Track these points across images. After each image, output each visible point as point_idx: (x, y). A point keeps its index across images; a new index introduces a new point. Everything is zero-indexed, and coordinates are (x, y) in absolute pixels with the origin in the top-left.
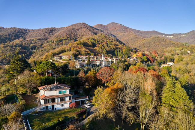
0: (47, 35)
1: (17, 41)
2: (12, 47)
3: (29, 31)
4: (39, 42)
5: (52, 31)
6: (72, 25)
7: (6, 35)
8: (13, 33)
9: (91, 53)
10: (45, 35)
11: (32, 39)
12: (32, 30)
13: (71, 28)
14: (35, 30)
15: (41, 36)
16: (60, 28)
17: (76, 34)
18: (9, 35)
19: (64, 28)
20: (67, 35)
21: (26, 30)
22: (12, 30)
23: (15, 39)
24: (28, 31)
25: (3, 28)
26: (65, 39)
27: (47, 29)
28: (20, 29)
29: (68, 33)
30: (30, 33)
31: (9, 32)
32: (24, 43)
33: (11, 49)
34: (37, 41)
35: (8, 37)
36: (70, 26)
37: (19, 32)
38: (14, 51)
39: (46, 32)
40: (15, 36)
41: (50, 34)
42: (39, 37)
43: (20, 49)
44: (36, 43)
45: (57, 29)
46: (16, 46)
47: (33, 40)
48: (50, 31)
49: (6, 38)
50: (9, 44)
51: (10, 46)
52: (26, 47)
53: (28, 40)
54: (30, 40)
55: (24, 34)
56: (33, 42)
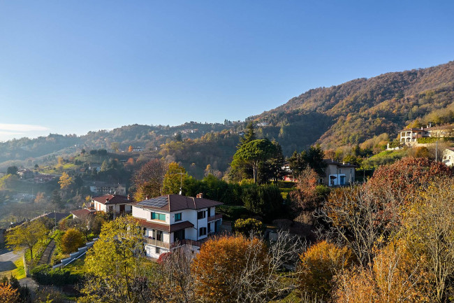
1: (384, 105)
2: (366, 119)
3: (422, 74)
4: (439, 97)
7: (366, 95)
8: (381, 88)
11: (421, 93)
12: (432, 70)
14: (439, 67)
18: (372, 92)
21: (413, 73)
22: (380, 81)
23: (382, 101)
24: (419, 74)
25: (366, 79)
28: (400, 74)
30: (422, 80)
31: (373, 86)
32: (397, 105)
33: (362, 125)
34: (436, 96)
35: (369, 97)
37: (394, 82)
38: (367, 127)
40: (383, 94)
42: (444, 85)
43: (383, 122)
44: (430, 101)
46: (374, 117)
47: (424, 95)
49: (365, 101)
50: (362, 114)
51: (362, 118)
52: (400, 115)
53: (412, 97)
54: (416, 96)
55: (406, 83)
56: (421, 101)
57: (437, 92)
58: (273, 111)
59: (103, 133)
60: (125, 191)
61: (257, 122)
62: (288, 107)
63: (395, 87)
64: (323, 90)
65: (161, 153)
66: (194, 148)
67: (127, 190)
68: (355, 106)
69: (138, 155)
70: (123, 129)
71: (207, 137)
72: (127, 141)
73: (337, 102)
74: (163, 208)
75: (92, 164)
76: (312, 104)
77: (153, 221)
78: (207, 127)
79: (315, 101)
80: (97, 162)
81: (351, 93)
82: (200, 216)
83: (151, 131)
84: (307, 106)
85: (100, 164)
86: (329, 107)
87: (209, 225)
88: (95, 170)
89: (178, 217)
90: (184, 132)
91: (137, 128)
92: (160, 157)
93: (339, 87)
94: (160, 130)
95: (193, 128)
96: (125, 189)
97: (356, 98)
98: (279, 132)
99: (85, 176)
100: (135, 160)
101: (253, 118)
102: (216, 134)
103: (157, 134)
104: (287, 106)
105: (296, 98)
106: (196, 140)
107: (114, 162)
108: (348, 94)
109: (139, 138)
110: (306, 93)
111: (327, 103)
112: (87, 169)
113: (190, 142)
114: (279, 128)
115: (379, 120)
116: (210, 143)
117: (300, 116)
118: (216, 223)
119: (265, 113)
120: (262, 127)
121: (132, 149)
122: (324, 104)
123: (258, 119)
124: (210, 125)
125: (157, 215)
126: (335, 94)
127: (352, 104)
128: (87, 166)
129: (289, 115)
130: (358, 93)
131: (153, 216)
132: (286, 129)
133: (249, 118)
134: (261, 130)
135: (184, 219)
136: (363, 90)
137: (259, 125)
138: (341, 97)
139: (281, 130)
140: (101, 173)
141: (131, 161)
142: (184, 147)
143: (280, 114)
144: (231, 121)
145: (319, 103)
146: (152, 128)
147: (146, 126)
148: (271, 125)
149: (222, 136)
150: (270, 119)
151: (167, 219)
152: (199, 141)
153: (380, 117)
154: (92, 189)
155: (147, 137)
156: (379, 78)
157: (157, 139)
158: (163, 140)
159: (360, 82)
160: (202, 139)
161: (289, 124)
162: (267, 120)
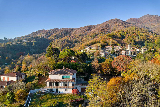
0: (86, 31)
1: (66, 38)
3: (74, 30)
4: (80, 37)
5: (91, 28)
6: (106, 22)
7: (60, 34)
8: (64, 32)
9: (118, 44)
10: (84, 32)
11: (75, 35)
12: (76, 29)
13: (105, 24)
14: (78, 28)
15: (82, 33)
16: (96, 25)
17: (109, 29)
18: (61, 33)
19: (100, 24)
20: (101, 30)
21: (72, 29)
22: (63, 30)
23: (65, 36)
24: (73, 30)
25: (59, 29)
26: (99, 33)
27: (86, 27)
28: (69, 29)
29: (102, 28)
30: (74, 31)
31: (62, 31)
32: (70, 38)
33: (61, 43)
34: (79, 37)
35: (61, 35)
36: (104, 23)
37: (67, 31)
38: (63, 44)
39: (86, 30)
40: (65, 34)
41: (88, 31)
42: (80, 34)
43: (67, 43)
44: (78, 38)
45: (94, 26)
46: (64, 41)
47: (76, 36)
48: (88, 28)
49: (60, 36)
50: (60, 40)
51: (61, 41)
52: (71, 41)
53: (73, 36)
54: (74, 36)
55: (70, 32)
56: (75, 37)
57: (79, 35)
63: (68, 32)
64: (45, 30)
73: (51, 35)
76: (42, 35)
81: (55, 33)
84: (40, 35)
86: (48, 37)
93: (51, 30)
97: (57, 35)
105: (35, 32)
108: (54, 33)
110: (39, 31)
111: (47, 35)
114: (32, 43)
115: (66, 42)
117: (39, 39)
120: (25, 42)
122: (46, 35)
126: (49, 33)
127: (56, 36)
129: (35, 38)
130: (57, 33)
137: (23, 41)
138: (52, 34)
139: (34, 44)
143: (32, 37)
145: (44, 35)
148: (29, 41)
150: (28, 39)
153: (66, 41)
156: (63, 29)
159: (57, 29)
161: (36, 42)
162: (27, 39)
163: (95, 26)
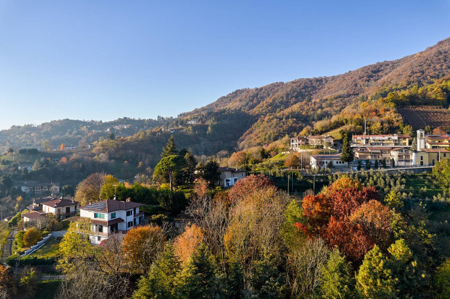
0: (360, 83)
1: (295, 108)
2: (281, 119)
3: (327, 81)
4: (337, 102)
5: (379, 71)
6: (441, 43)
7: (282, 97)
8: (294, 92)
10: (356, 85)
11: (325, 98)
12: (333, 78)
13: (434, 50)
14: (339, 76)
15: (348, 89)
16: (399, 61)
18: (287, 95)
19: (413, 56)
20: (410, 76)
21: (319, 81)
22: (295, 85)
23: (295, 103)
24: (324, 81)
25: (283, 83)
26: (399, 87)
27: (363, 69)
28: (310, 80)
29: (416, 70)
30: (327, 85)
31: (289, 89)
32: (306, 108)
33: (277, 124)
34: (335, 101)
35: (285, 99)
36: (431, 48)
37: (305, 87)
38: (281, 127)
39: (360, 78)
40: (296, 97)
41: (368, 81)
42: (341, 92)
43: (294, 122)
44: (331, 105)
45: (391, 65)
46: (287, 118)
47: (327, 100)
48: (371, 73)
49: (282, 103)
50: (278, 115)
51: (278, 118)
52: (308, 116)
53: (318, 101)
54: (321, 100)
55: (314, 88)
56: (324, 105)
57: (336, 98)
58: (203, 109)
59: (29, 128)
60: (58, 190)
61: (188, 120)
62: (217, 106)
63: (306, 92)
64: (247, 91)
65: (94, 151)
66: (127, 146)
67: (60, 189)
68: (274, 107)
69: (71, 153)
70: (52, 124)
71: (139, 135)
72: (57, 136)
73: (259, 102)
74: (103, 210)
75: (22, 164)
76: (238, 103)
77: (96, 219)
78: (141, 123)
79: (240, 100)
80: (28, 161)
81: (271, 95)
82: (128, 214)
83: (82, 126)
84: (233, 106)
85: (31, 164)
86: (252, 107)
87: (135, 220)
88: (26, 170)
89: (113, 216)
90: (117, 127)
91: (68, 124)
92: (94, 155)
93: (261, 89)
94: (92, 125)
95: (126, 124)
96: (58, 188)
97: (274, 100)
98: (206, 130)
99: (15, 176)
100: (68, 159)
101: (184, 115)
102: (148, 132)
103: (90, 130)
104: (216, 104)
106: (129, 138)
107: (46, 162)
108: (269, 95)
109: (70, 133)
110: (233, 93)
111: (250, 103)
112: (17, 169)
113: (123, 141)
114: (208, 126)
115: (290, 121)
116: (142, 141)
117: (226, 115)
118: (140, 218)
119: (196, 111)
120: (191, 125)
121: (64, 147)
122: (247, 104)
123: (189, 117)
124: (144, 120)
125: (98, 215)
126: (258, 95)
127: (271, 105)
128: (16, 166)
129: (217, 114)
130: (275, 96)
131: (96, 216)
132: (213, 127)
133: (181, 115)
134: (190, 128)
135: (117, 217)
136: (281, 93)
137: (189, 122)
138: (263, 98)
139: (209, 128)
140: (32, 173)
141: (64, 160)
142: (117, 145)
143: (209, 112)
144: (164, 117)
145: (244, 103)
146: (84, 123)
147: (78, 121)
148: (200, 123)
149: (154, 134)
150: (199, 117)
151: (106, 217)
152: (132, 139)
153: (291, 118)
154: (23, 189)
155: (78, 133)
156: (293, 82)
157: (89, 134)
158: (96, 137)
159: (278, 86)
160: (134, 137)
161: (215, 123)
162: (196, 118)
163: (394, 65)
